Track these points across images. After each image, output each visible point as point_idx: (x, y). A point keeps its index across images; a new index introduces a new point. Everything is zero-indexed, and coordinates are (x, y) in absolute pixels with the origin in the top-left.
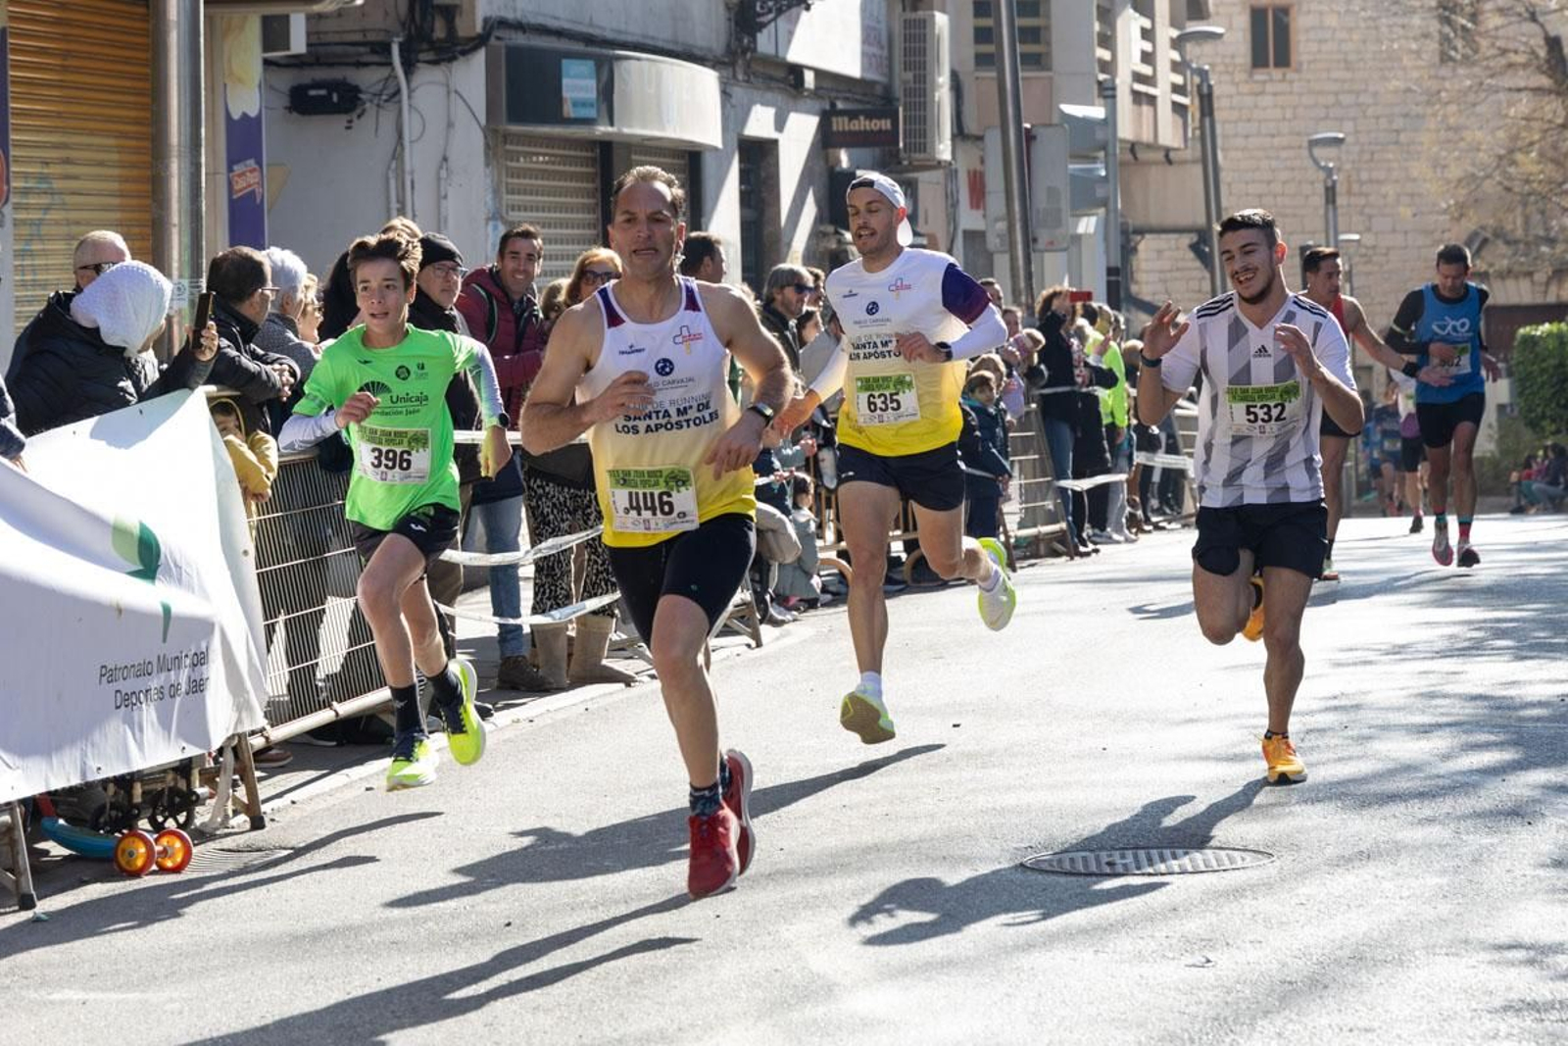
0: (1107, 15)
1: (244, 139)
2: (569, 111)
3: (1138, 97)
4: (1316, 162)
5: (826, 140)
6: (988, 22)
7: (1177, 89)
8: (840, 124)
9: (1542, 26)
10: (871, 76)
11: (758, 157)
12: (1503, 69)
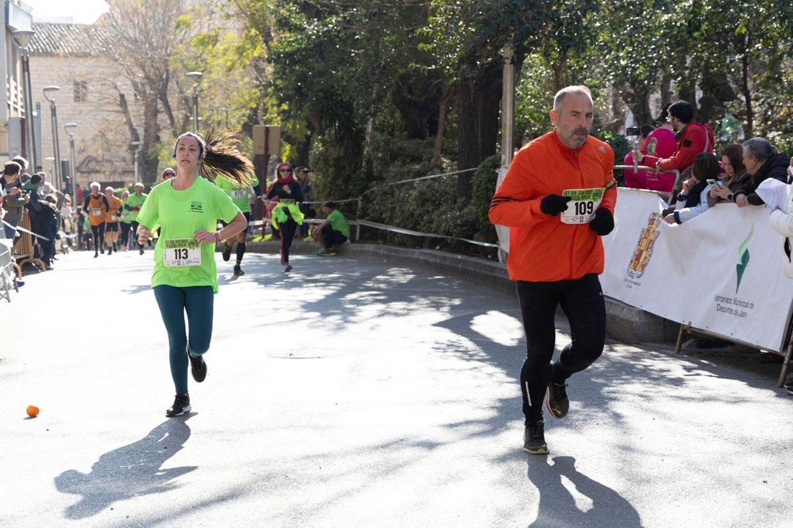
4: (68, 133)
9: (119, 90)
12: (104, 104)
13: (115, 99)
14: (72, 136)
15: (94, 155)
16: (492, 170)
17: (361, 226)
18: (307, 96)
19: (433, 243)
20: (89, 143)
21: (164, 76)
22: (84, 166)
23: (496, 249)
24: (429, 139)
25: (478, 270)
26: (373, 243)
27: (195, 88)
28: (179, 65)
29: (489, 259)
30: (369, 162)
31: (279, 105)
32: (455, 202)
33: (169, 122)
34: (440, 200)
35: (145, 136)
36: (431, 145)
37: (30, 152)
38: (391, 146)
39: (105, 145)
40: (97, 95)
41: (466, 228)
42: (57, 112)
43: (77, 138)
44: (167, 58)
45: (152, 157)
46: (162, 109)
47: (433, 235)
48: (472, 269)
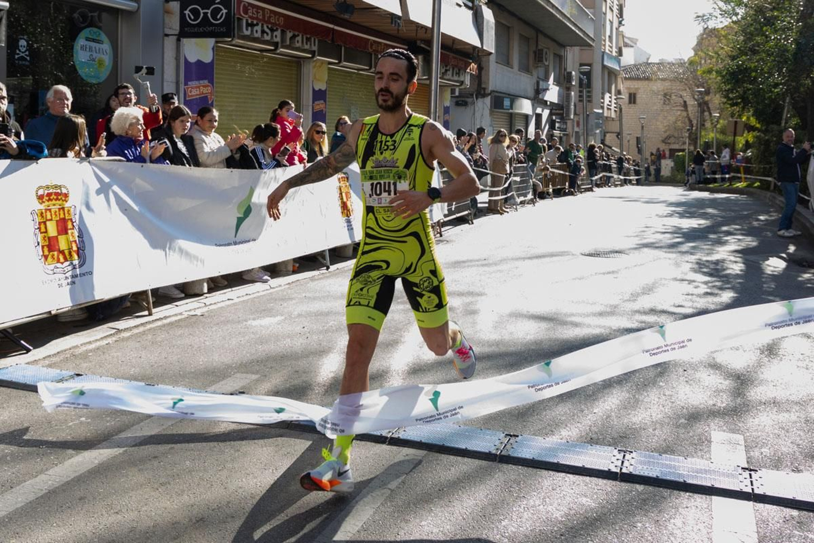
0: (603, 94)
1: (446, 110)
2: (505, 107)
3: (608, 109)
4: (640, 121)
5: (551, 114)
6: (581, 94)
7: (615, 107)
8: (554, 111)
9: (683, 99)
10: (561, 103)
11: (539, 117)
12: (677, 106)
13: (681, 104)
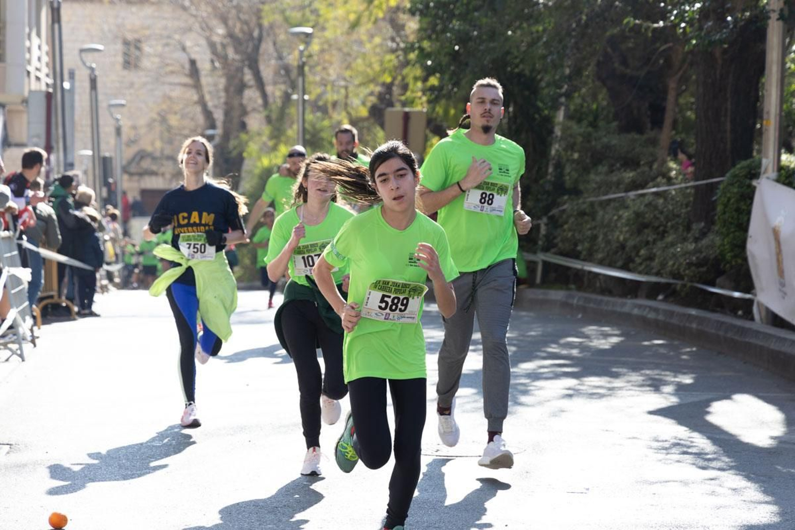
4: (112, 115)
9: (188, 54)
12: (166, 74)
13: (183, 67)
14: (117, 120)
15: (149, 149)
16: (748, 181)
17: (546, 264)
18: (467, 64)
19: (653, 291)
20: (143, 131)
21: (256, 34)
22: (134, 165)
23: (750, 302)
24: (650, 134)
25: (721, 333)
26: (561, 289)
27: (301, 52)
28: (278, 18)
29: (740, 317)
30: (559, 166)
31: (425, 80)
32: (688, 228)
33: (260, 101)
34: (666, 226)
35: (225, 122)
36: (654, 142)
37: (57, 142)
38: (593, 143)
39: (166, 134)
40: (157, 60)
41: (704, 269)
42: (99, 85)
43: (125, 124)
44: (261, 6)
45: (234, 153)
46: (252, 83)
47: (654, 279)
48: (713, 331)
